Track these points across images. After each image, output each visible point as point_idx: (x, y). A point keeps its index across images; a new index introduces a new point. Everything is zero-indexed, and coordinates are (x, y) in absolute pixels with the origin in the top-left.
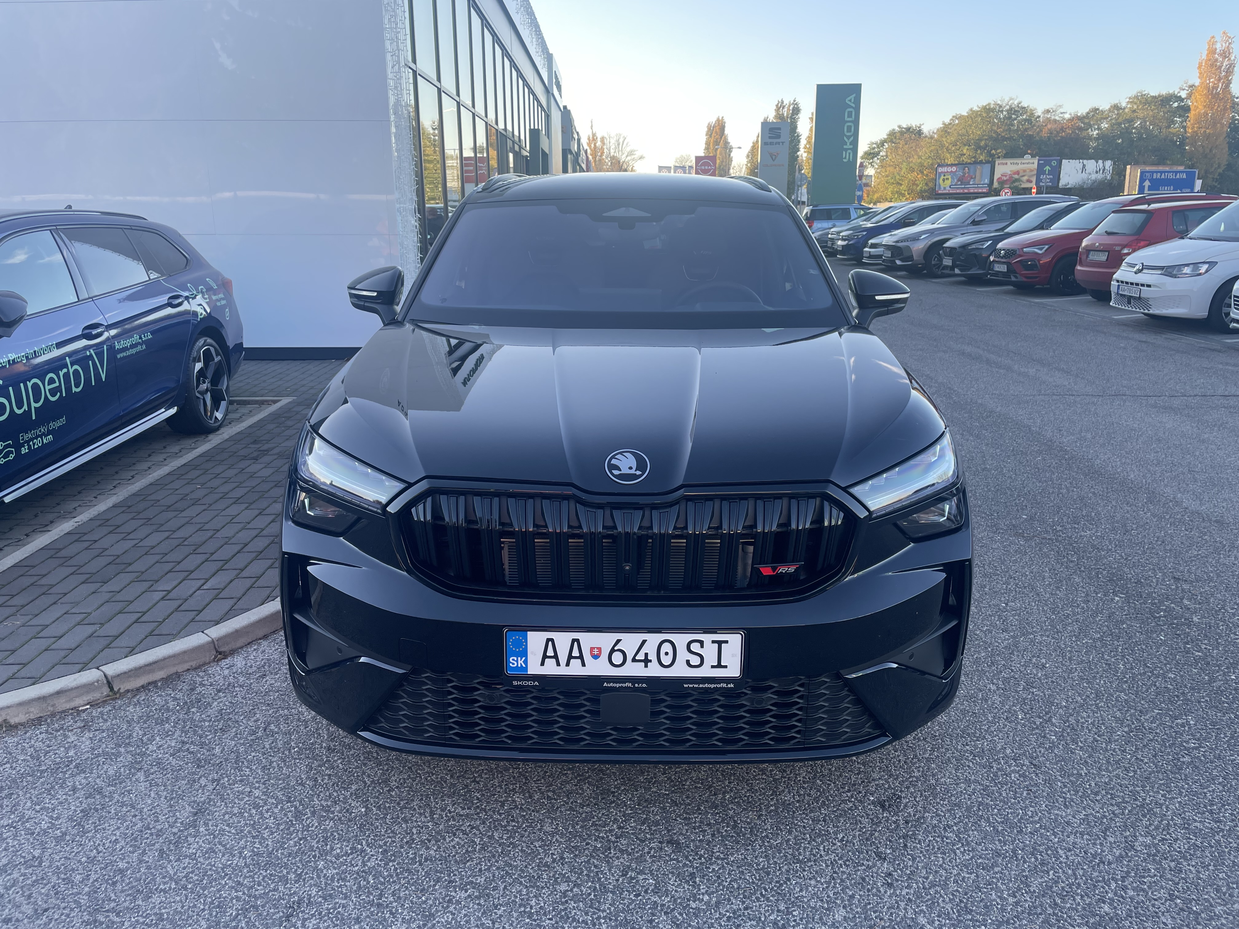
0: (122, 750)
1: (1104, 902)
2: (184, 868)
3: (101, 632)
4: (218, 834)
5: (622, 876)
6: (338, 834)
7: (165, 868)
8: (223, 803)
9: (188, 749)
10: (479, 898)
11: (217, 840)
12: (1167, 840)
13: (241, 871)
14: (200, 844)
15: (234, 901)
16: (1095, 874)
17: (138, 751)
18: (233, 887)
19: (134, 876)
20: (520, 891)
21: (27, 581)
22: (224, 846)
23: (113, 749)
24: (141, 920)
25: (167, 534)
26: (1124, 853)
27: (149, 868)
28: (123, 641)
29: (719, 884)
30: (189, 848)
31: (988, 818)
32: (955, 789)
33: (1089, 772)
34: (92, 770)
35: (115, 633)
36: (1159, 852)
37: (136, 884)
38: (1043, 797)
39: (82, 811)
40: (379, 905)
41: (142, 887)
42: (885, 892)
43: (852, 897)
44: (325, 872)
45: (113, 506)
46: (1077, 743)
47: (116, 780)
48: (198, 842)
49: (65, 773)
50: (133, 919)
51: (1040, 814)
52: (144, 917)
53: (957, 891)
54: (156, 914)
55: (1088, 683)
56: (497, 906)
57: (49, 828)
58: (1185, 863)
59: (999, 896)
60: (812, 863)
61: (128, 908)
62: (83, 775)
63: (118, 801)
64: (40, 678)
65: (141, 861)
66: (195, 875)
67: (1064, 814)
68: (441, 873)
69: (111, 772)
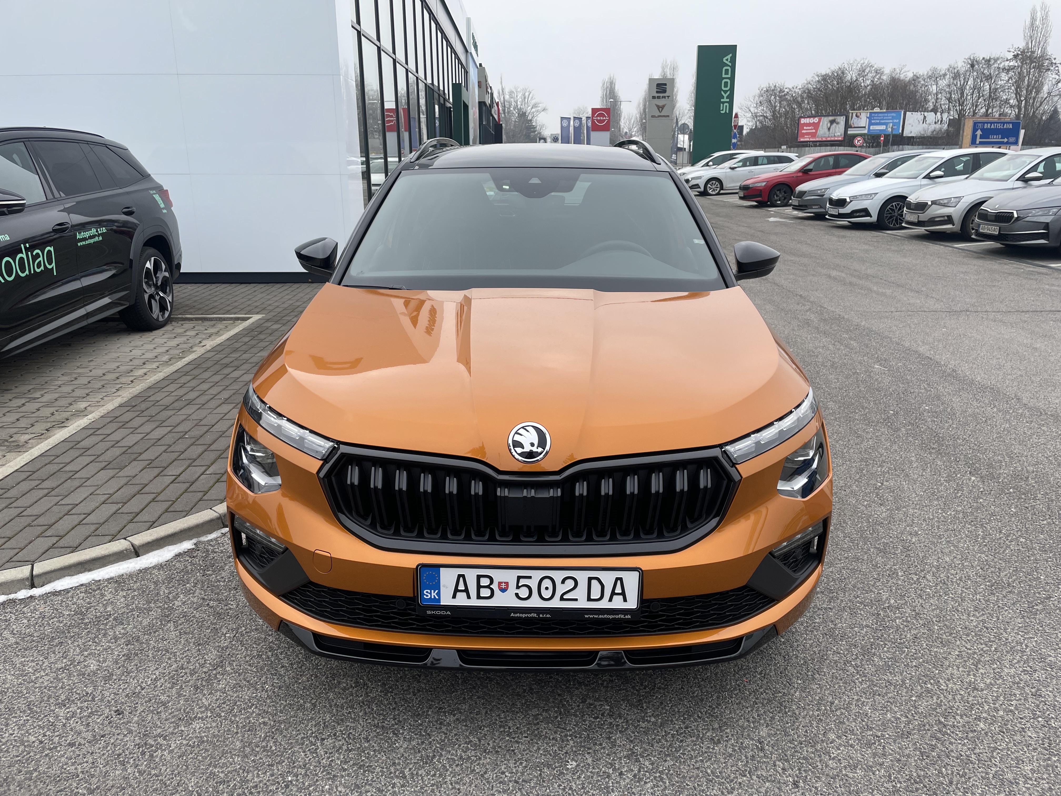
0: (152, 605)
1: (980, 721)
2: (217, 700)
3: (124, 510)
4: (242, 672)
5: (582, 702)
6: (343, 671)
7: (201, 700)
8: (243, 648)
9: (208, 604)
10: (464, 720)
11: (242, 677)
12: (1027, 671)
13: (264, 702)
14: (228, 680)
15: (262, 726)
16: (971, 699)
17: (166, 606)
18: (260, 715)
19: (175, 707)
20: (499, 715)
21: (53, 468)
22: (248, 682)
23: (144, 605)
24: (185, 742)
25: (169, 429)
26: (993, 682)
27: (187, 700)
28: (144, 516)
29: (662, 708)
30: (219, 684)
31: (880, 655)
32: (850, 632)
33: (960, 618)
34: (129, 622)
35: (137, 510)
36: (1021, 680)
37: (177, 713)
38: (924, 638)
39: (123, 656)
40: (383, 727)
41: (183, 715)
42: (800, 714)
43: (773, 718)
44: (335, 701)
45: (120, 406)
46: (948, 595)
47: (150, 630)
48: (226, 679)
49: (106, 624)
50: (178, 742)
51: (922, 652)
52: (187, 740)
53: (859, 712)
54: (196, 737)
55: (955, 546)
56: (481, 727)
57: (98, 670)
58: (1043, 690)
59: (893, 717)
60: (738, 691)
61: (172, 733)
62: (122, 627)
63: (154, 647)
64: (77, 548)
65: (180, 695)
66: (227, 705)
67: (942, 651)
68: (432, 701)
69: (145, 623)
